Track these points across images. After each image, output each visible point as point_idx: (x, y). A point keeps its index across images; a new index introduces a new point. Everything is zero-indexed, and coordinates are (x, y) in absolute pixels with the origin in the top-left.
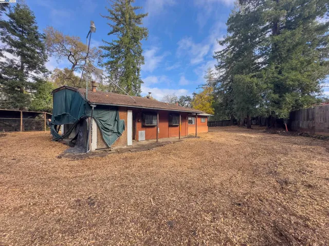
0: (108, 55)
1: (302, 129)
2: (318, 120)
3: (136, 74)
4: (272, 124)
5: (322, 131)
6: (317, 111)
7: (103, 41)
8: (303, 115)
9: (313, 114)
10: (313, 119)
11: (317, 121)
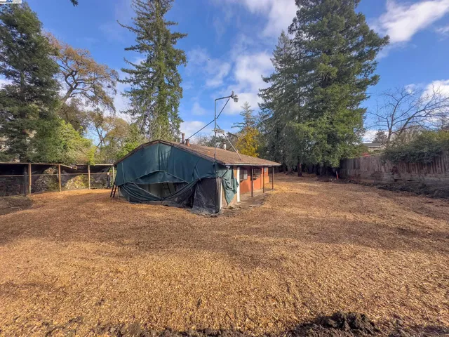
0: (131, 80)
1: (350, 177)
2: (363, 169)
3: (173, 109)
4: (324, 172)
5: (367, 178)
6: (362, 160)
7: (125, 60)
8: (350, 165)
9: (359, 162)
10: (359, 168)
11: (361, 169)
